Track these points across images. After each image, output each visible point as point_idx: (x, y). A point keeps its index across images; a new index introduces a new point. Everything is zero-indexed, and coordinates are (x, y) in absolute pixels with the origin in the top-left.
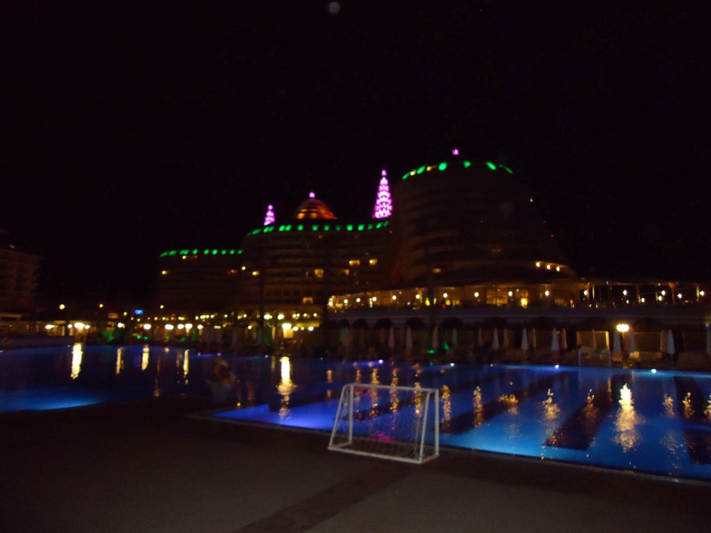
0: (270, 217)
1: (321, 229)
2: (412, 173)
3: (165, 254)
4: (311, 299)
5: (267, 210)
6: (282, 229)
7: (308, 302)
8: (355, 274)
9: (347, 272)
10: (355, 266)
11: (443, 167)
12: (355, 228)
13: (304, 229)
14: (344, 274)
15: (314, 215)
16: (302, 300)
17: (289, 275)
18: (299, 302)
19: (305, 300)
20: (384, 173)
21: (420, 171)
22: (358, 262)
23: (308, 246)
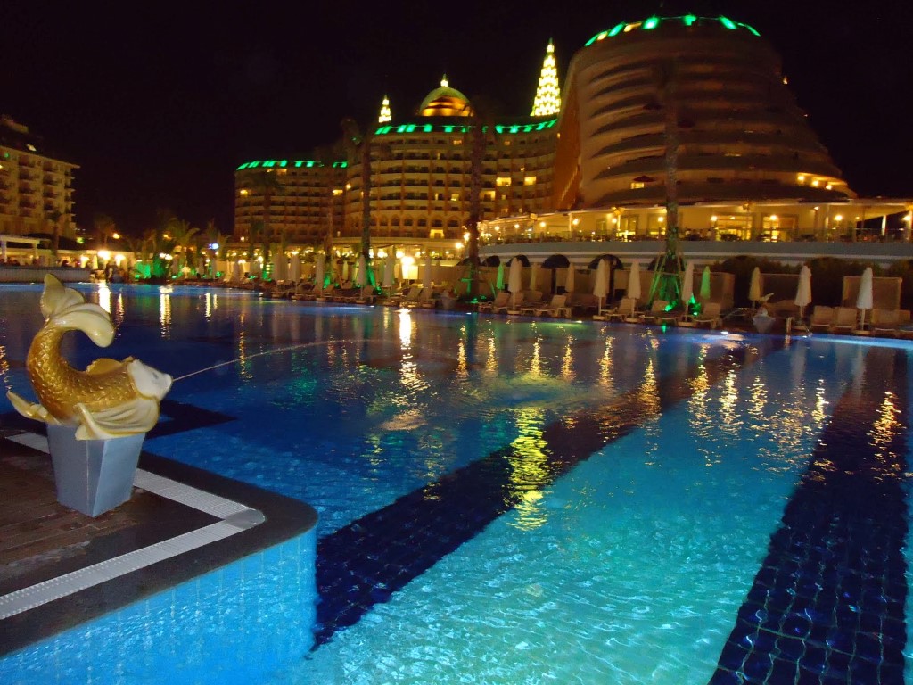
0: (385, 115)
1: (456, 130)
2: (602, 36)
3: (243, 167)
4: (441, 232)
5: (381, 106)
6: (401, 129)
7: (437, 237)
8: (504, 197)
9: (493, 194)
10: (504, 187)
11: (651, 24)
12: (506, 131)
13: (434, 130)
14: (487, 198)
15: (447, 112)
16: (429, 233)
17: (411, 196)
18: (425, 235)
19: (433, 232)
20: (550, 48)
21: (614, 32)
22: (509, 180)
23: (439, 155)
